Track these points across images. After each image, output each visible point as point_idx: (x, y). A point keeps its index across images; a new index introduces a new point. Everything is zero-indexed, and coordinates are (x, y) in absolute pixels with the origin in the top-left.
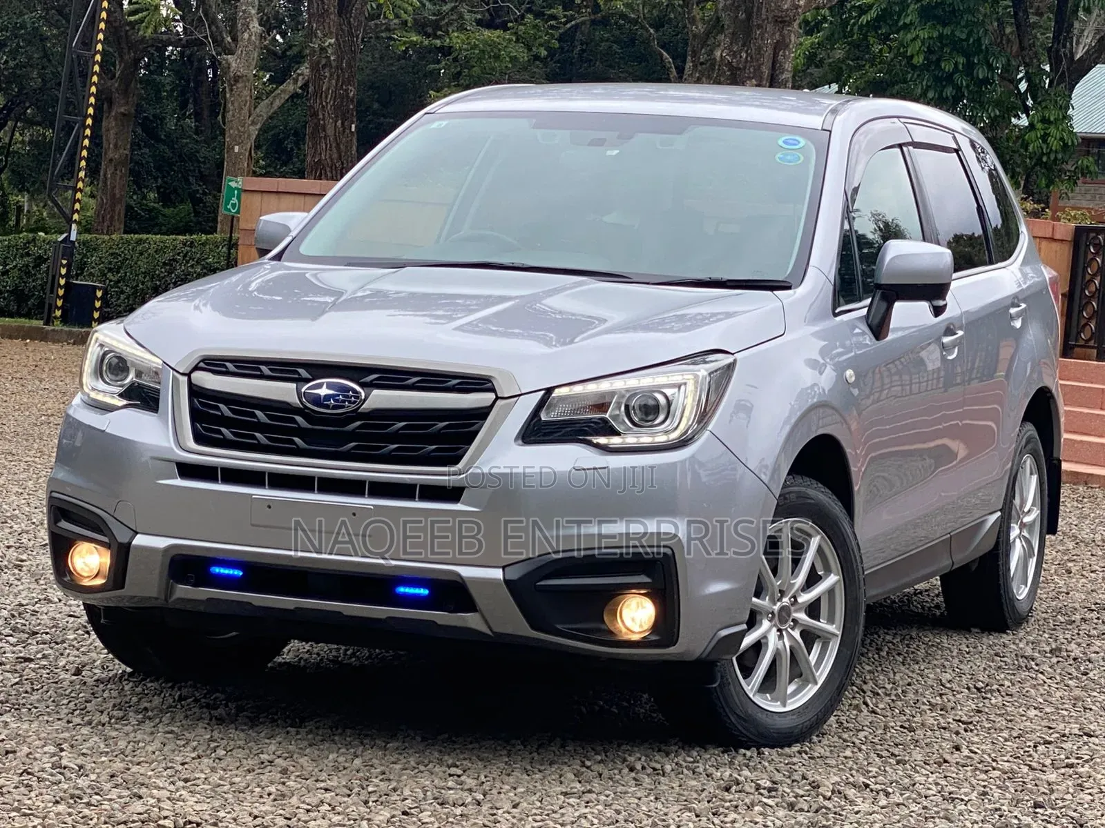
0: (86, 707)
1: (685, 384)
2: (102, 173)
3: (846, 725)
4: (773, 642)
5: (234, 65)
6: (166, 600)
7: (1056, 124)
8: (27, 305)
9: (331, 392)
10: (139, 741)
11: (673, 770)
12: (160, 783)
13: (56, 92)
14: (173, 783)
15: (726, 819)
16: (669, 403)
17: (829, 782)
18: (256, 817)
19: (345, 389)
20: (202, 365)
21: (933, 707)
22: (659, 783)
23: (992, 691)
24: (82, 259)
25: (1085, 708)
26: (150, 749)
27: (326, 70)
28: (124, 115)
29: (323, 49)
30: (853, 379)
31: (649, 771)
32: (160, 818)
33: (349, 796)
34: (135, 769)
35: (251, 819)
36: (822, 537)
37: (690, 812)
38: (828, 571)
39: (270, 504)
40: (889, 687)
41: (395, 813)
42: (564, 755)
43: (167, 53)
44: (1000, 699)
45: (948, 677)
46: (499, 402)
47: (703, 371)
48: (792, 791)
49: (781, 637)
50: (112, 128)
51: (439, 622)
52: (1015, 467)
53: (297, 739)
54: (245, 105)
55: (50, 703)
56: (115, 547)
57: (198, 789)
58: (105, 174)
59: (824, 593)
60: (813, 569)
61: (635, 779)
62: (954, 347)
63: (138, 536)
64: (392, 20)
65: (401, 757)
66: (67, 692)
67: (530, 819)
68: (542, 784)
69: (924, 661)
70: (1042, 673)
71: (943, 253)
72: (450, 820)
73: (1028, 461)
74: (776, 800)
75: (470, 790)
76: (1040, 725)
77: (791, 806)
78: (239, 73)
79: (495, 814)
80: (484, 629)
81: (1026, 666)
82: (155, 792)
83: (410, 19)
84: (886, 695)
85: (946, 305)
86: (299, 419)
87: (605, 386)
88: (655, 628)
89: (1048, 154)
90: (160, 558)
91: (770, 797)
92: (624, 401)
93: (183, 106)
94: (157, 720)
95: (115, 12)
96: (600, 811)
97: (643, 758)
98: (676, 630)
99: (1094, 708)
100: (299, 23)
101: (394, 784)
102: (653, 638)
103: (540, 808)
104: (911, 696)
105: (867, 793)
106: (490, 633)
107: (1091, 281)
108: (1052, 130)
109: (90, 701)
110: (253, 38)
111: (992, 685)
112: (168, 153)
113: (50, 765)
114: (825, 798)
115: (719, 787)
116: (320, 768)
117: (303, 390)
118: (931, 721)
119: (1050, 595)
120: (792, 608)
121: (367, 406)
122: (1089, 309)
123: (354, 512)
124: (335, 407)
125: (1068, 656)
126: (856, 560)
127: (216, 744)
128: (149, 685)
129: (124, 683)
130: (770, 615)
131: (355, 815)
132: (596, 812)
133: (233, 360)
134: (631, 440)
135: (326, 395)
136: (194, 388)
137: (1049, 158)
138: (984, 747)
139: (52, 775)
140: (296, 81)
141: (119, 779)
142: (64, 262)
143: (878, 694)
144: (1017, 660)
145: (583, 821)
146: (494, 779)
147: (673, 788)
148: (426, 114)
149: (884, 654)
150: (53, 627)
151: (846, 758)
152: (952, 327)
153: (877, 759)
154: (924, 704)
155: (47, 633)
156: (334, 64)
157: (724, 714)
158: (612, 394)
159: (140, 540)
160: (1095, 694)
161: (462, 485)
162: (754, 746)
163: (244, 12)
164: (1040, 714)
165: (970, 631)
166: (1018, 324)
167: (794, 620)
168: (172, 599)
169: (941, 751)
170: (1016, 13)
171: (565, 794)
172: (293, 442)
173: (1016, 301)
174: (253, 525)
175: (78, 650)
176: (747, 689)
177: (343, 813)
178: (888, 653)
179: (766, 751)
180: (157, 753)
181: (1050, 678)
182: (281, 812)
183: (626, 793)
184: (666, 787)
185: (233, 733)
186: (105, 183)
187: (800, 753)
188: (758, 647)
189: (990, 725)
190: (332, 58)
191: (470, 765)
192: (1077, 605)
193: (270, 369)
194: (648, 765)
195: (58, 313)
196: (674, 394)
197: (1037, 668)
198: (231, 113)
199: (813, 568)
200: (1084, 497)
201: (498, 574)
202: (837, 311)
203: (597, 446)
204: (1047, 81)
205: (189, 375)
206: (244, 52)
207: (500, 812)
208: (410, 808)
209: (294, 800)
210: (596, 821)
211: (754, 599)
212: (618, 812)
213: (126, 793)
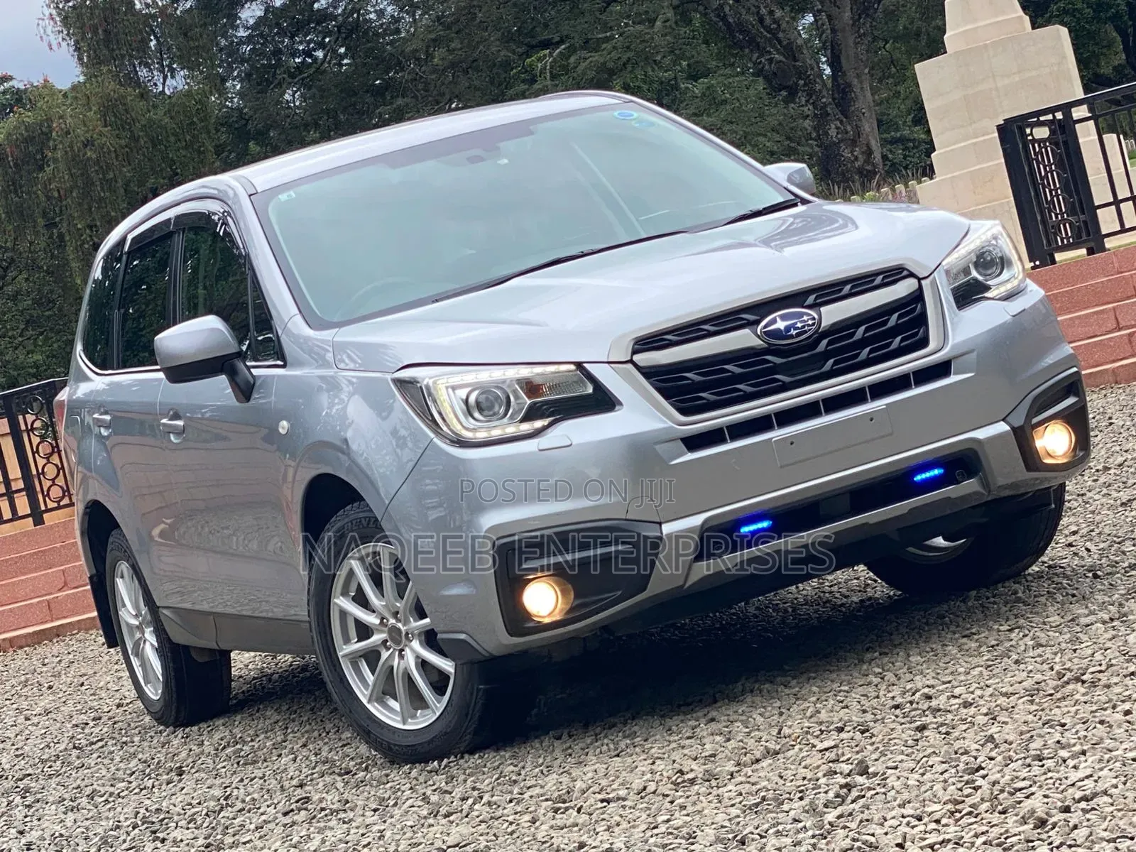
6: (683, 587)
9: (787, 323)
20: (637, 347)
39: (791, 441)
46: (923, 283)
63: (666, 525)
86: (769, 358)
106: (986, 492)
117: (759, 331)
121: (826, 323)
123: (871, 417)
124: (798, 335)
135: (785, 328)
136: (649, 370)
159: (667, 529)
161: (945, 360)
172: (776, 380)
193: (713, 325)
201: (1002, 427)
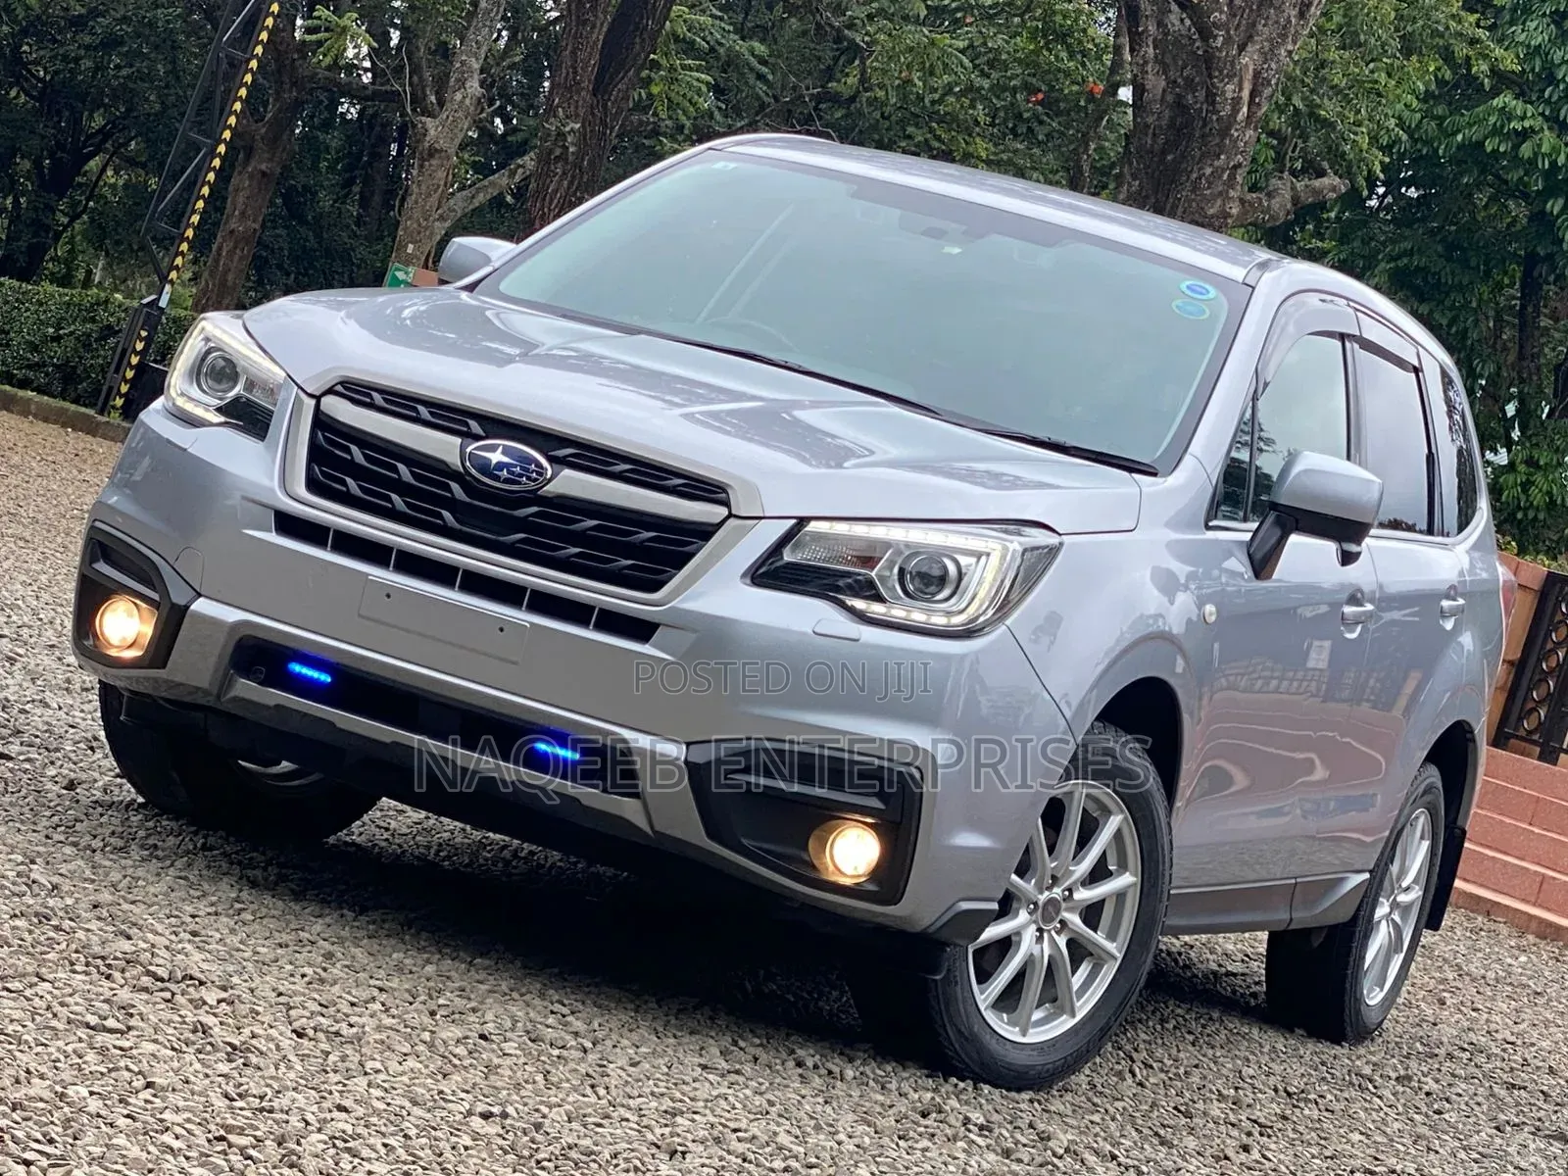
0: (74, 826)
1: (988, 555)
2: (215, 247)
3: (1099, 1088)
4: (1027, 944)
5: (432, 132)
6: (218, 697)
7: (1545, 470)
8: (76, 389)
9: (506, 459)
10: (139, 878)
11: (855, 1078)
12: (160, 928)
13: (177, 125)
14: (176, 934)
15: (916, 1145)
16: (960, 576)
17: (1063, 1138)
18: (280, 994)
19: (528, 460)
20: (339, 388)
21: (1222, 1097)
22: (833, 1088)
23: (1307, 1101)
24: (165, 342)
25: (1429, 1149)
26: (152, 890)
27: (559, 165)
28: (264, 174)
29: (561, 135)
30: (1213, 618)
31: (823, 1072)
32: (151, 964)
33: (411, 1004)
34: (126, 906)
35: (274, 994)
36: (1126, 818)
37: (869, 1126)
38: (1123, 867)
39: (388, 592)
40: (1169, 1063)
41: (469, 1034)
42: (711, 1028)
43: (340, 110)
44: (1317, 1112)
45: (1251, 1072)
46: (732, 522)
47: (1016, 544)
48: (1012, 1137)
49: (1040, 939)
50: (244, 188)
51: (585, 802)
52: (1402, 819)
53: (352, 927)
54: (435, 192)
55: (26, 810)
56: (165, 610)
57: (207, 947)
58: (220, 249)
59: (1110, 896)
60: (1103, 859)
61: (801, 1075)
62: (1358, 623)
63: (201, 599)
64: (663, 120)
65: (490, 978)
66: (52, 804)
67: (651, 1082)
68: (675, 1051)
69: (1222, 1047)
70: (1379, 1097)
71: (1369, 481)
72: (542, 1058)
73: (1422, 820)
74: (988, 1140)
75: (576, 1034)
76: (1364, 1152)
77: (1007, 1153)
78: (436, 146)
79: (604, 1066)
80: (642, 823)
81: (1360, 1086)
82: (150, 936)
83: (688, 124)
84: (1162, 1070)
85: (1359, 554)
86: (455, 486)
87: (879, 532)
88: (875, 874)
89: (1526, 510)
90: (222, 639)
91: (980, 1135)
92: (900, 561)
93: (349, 183)
94: (168, 863)
95: (283, 30)
96: (747, 1097)
97: (818, 1057)
98: (902, 884)
99: (1441, 1151)
100: (531, 106)
101: (473, 1004)
102: (872, 887)
103: (667, 1074)
104: (1195, 1079)
105: (1112, 1165)
106: (648, 829)
107: (1553, 651)
108: (1538, 478)
109: (82, 821)
110: (467, 101)
111: (1310, 1093)
112: (312, 243)
113: (14, 874)
114: (1055, 1154)
115: (914, 1109)
116: (378, 964)
117: (468, 450)
118: (1217, 1112)
119: (1411, 1020)
120: (1064, 905)
121: (552, 489)
122: (1543, 690)
123: (502, 627)
124: (507, 481)
125: (1420, 1089)
126: (1164, 862)
127: (242, 906)
128: (164, 823)
129: (131, 813)
130: (1032, 906)
131: (415, 1023)
132: (742, 1096)
133: (381, 391)
134: (898, 613)
135: (498, 463)
136: (322, 417)
137: (1526, 515)
138: (1282, 1157)
139: (14, 884)
140: (513, 174)
141: (104, 912)
142: (144, 334)
143: (1151, 1067)
144: (1349, 1075)
145: (722, 1102)
146: (611, 1030)
147: (851, 1096)
148: (710, 149)
149: (1170, 1026)
150: (46, 731)
151: (1092, 1122)
152: (1359, 595)
153: (1134, 1133)
154: (1211, 1091)
155: (37, 737)
156: (571, 158)
157: (940, 1023)
158: (887, 545)
159: (201, 606)
160: (1447, 1137)
161: (656, 621)
162: (972, 1079)
163: (463, 63)
164: (1366, 1141)
165: (1292, 1031)
166: (1449, 625)
167: (1062, 922)
168: (228, 696)
169: (1222, 1146)
170: (1523, 307)
171: (704, 1067)
172: (440, 516)
173: (1452, 592)
174: (360, 616)
175: (75, 764)
176: (980, 998)
177: (399, 1017)
178: (1175, 1028)
179: (986, 1089)
180: (160, 897)
181: (1390, 1106)
182: (317, 997)
183: (787, 1086)
184: (843, 1094)
185: (268, 900)
186: (217, 261)
187: (1031, 1101)
188: (1005, 945)
189: (1295, 1136)
190: (571, 150)
191: (581, 1007)
192: (1445, 1039)
193: (431, 413)
194: (823, 1065)
195: (119, 402)
196: (971, 565)
197: (1374, 1091)
198: (413, 197)
199: (1103, 857)
200: (1481, 930)
201: (674, 750)
202: (1211, 524)
203: (851, 610)
204: (1546, 410)
205: (318, 398)
206: (451, 118)
207: (611, 1066)
208: (490, 1034)
209: (336, 989)
210: (738, 1105)
211: (1014, 877)
212: (771, 1103)
213: (111, 928)
